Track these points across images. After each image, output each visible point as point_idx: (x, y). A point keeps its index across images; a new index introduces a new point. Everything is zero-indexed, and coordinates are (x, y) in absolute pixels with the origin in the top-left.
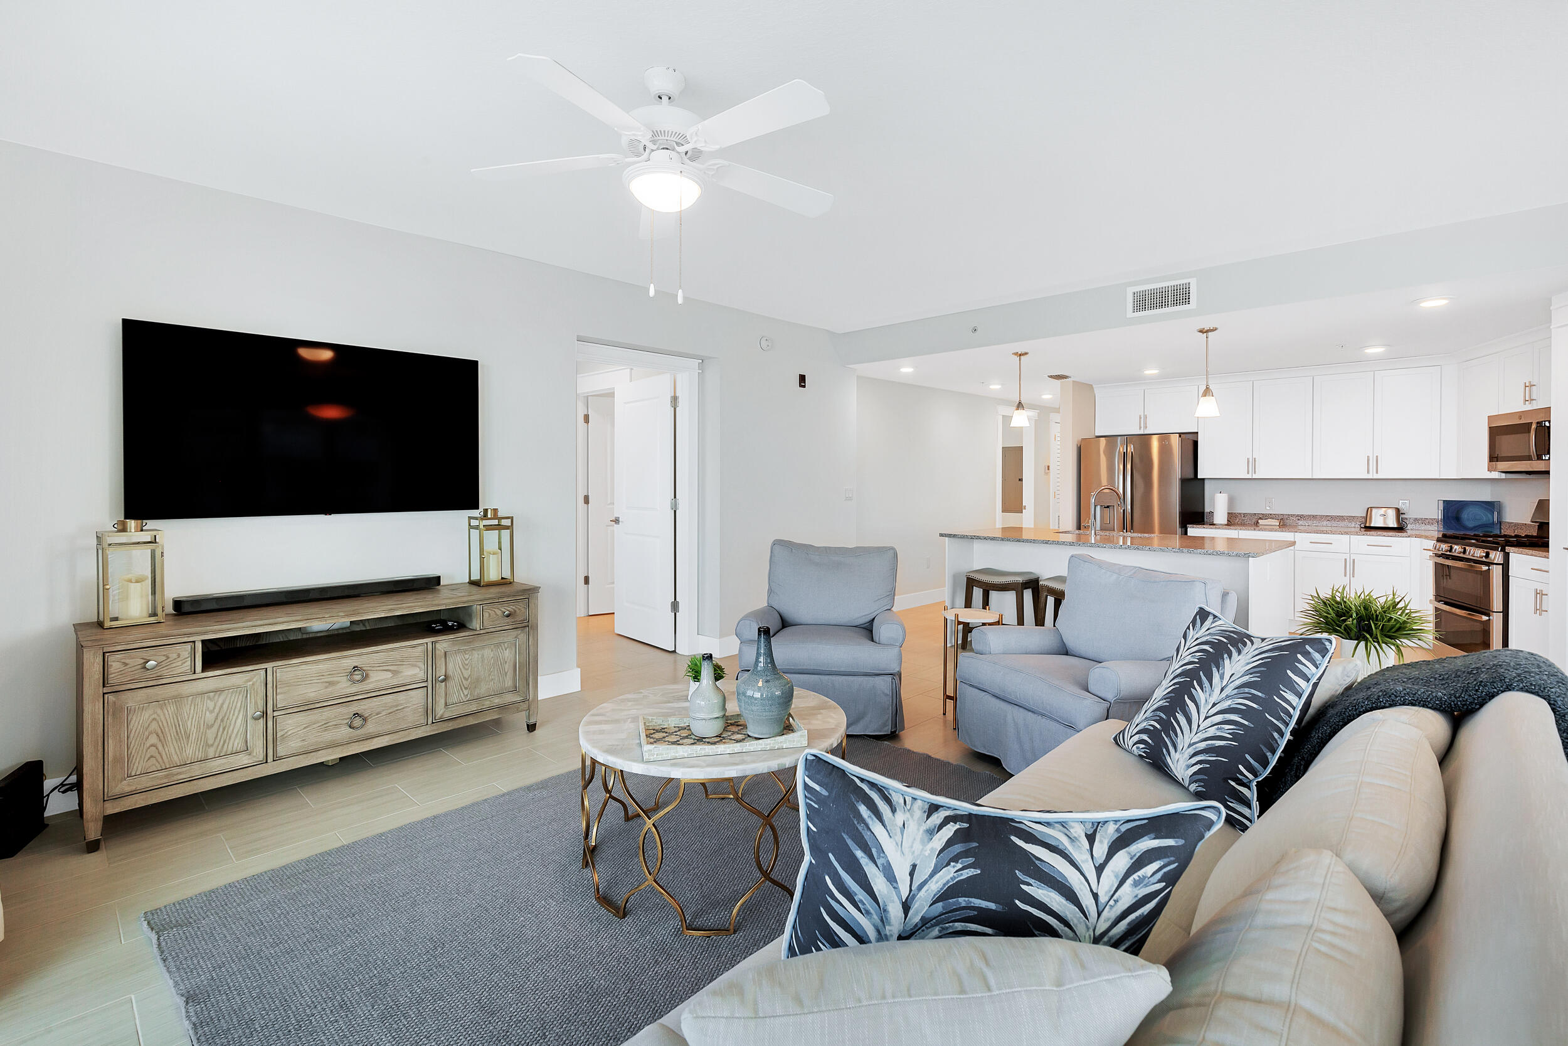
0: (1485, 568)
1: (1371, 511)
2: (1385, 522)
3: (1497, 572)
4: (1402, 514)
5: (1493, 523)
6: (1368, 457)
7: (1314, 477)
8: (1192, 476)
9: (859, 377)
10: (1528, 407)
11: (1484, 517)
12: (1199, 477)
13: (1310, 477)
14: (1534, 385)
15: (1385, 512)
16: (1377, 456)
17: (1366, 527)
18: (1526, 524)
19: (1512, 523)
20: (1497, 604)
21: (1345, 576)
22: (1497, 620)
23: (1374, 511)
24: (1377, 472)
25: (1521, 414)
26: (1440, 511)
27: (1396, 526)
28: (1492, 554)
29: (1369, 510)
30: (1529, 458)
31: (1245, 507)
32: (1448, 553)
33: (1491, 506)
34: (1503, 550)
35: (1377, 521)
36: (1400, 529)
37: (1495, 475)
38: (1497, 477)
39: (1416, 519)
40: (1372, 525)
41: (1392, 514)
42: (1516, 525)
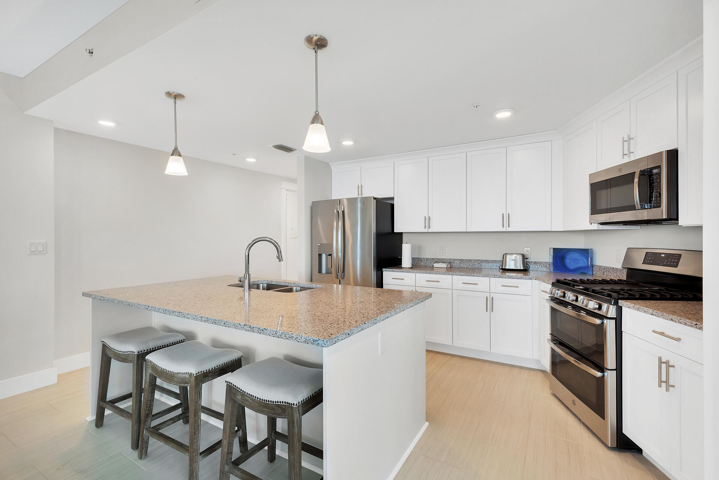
0: (598, 321)
1: (506, 256)
2: (515, 266)
3: (610, 326)
4: (526, 259)
5: (588, 267)
6: (503, 214)
7: (468, 231)
8: (390, 231)
9: (57, 131)
10: (626, 160)
11: (582, 262)
12: (395, 231)
13: (465, 231)
14: (633, 139)
15: (516, 257)
16: (509, 214)
17: (502, 269)
18: (613, 268)
19: (602, 266)
20: (610, 361)
21: (487, 311)
22: (611, 377)
23: (508, 257)
24: (509, 227)
25: (620, 167)
26: (551, 257)
27: (522, 269)
28: (605, 306)
29: (505, 255)
30: (632, 208)
31: (428, 253)
32: (562, 298)
33: (586, 253)
34: (616, 303)
35: (510, 265)
36: (525, 270)
37: (595, 227)
38: (596, 229)
39: (536, 262)
40: (507, 268)
41: (519, 258)
42: (606, 268)
